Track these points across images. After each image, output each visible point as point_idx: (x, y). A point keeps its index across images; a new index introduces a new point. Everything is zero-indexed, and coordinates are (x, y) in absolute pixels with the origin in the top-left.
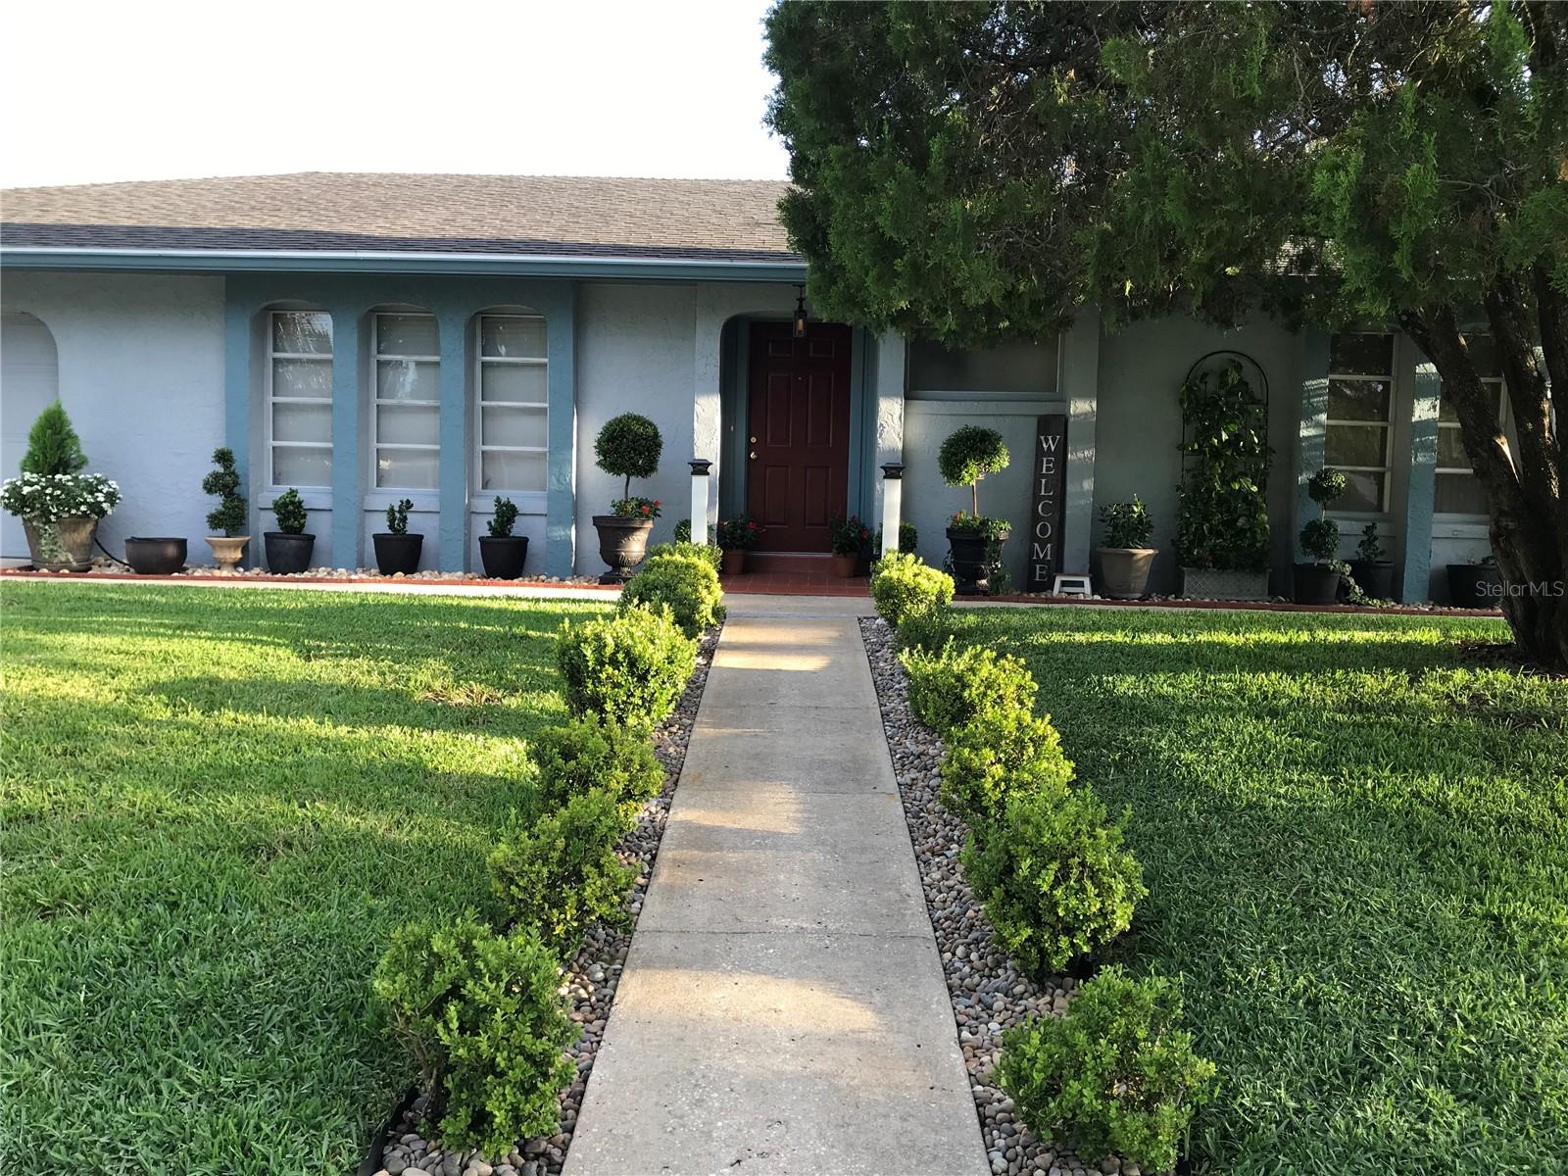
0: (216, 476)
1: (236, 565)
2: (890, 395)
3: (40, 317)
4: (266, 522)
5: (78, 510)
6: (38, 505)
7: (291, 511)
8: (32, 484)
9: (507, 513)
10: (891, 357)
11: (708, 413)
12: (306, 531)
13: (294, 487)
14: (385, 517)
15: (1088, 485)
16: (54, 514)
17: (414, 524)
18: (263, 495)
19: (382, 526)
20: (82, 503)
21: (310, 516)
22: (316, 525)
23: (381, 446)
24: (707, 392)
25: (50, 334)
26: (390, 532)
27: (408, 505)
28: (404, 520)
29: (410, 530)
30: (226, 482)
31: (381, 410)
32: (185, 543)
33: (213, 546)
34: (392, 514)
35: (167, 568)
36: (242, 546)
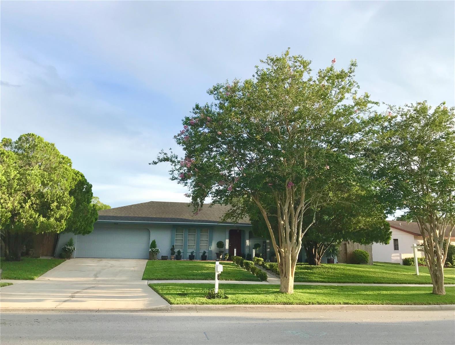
0: (172, 248)
1: (173, 259)
2: (247, 240)
3: (148, 228)
4: (176, 254)
7: (179, 252)
8: (154, 250)
9: (205, 253)
10: (247, 235)
11: (227, 241)
12: (181, 255)
13: (179, 249)
14: (190, 253)
15: (269, 250)
17: (194, 254)
18: (176, 250)
19: (190, 254)
20: (158, 252)
21: (181, 253)
22: (182, 254)
23: (188, 244)
24: (227, 239)
25: (149, 230)
27: (193, 251)
28: (193, 253)
29: (194, 255)
30: (172, 249)
31: (188, 240)
32: (167, 256)
33: (171, 257)
34: (191, 253)
35: (166, 259)
36: (174, 257)
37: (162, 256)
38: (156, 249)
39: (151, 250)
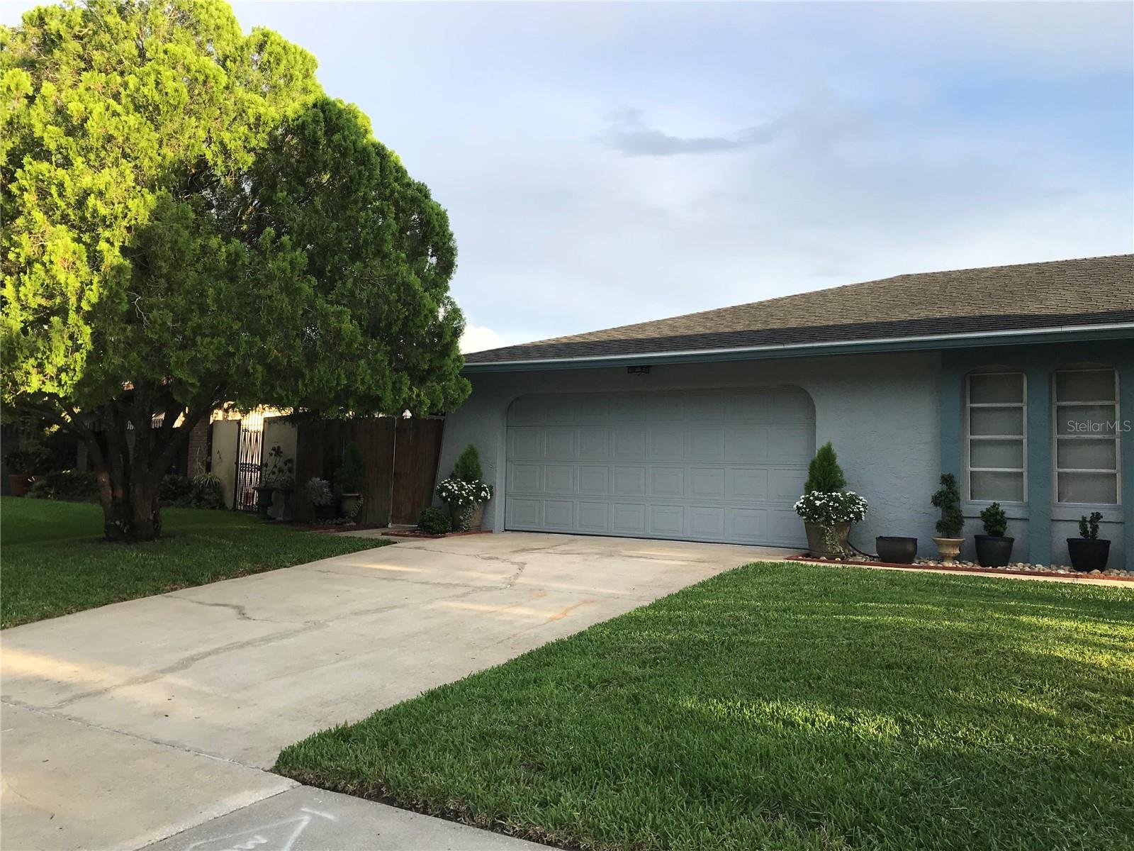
0: (941, 493)
1: (956, 558)
3: (804, 387)
5: (849, 517)
6: (825, 514)
7: (994, 520)
8: (820, 499)
12: (1007, 534)
13: (997, 502)
14: (1077, 526)
16: (834, 520)
17: (1104, 532)
19: (1075, 532)
20: (851, 512)
21: (1010, 525)
22: (1014, 531)
23: (1061, 470)
25: (810, 398)
26: (1082, 537)
27: (1097, 517)
28: (1095, 528)
29: (1100, 536)
30: (943, 500)
31: (1061, 443)
32: (915, 540)
33: (939, 544)
34: (1083, 522)
35: (907, 559)
36: (960, 545)
37: (880, 539)
38: (836, 500)
39: (807, 501)
